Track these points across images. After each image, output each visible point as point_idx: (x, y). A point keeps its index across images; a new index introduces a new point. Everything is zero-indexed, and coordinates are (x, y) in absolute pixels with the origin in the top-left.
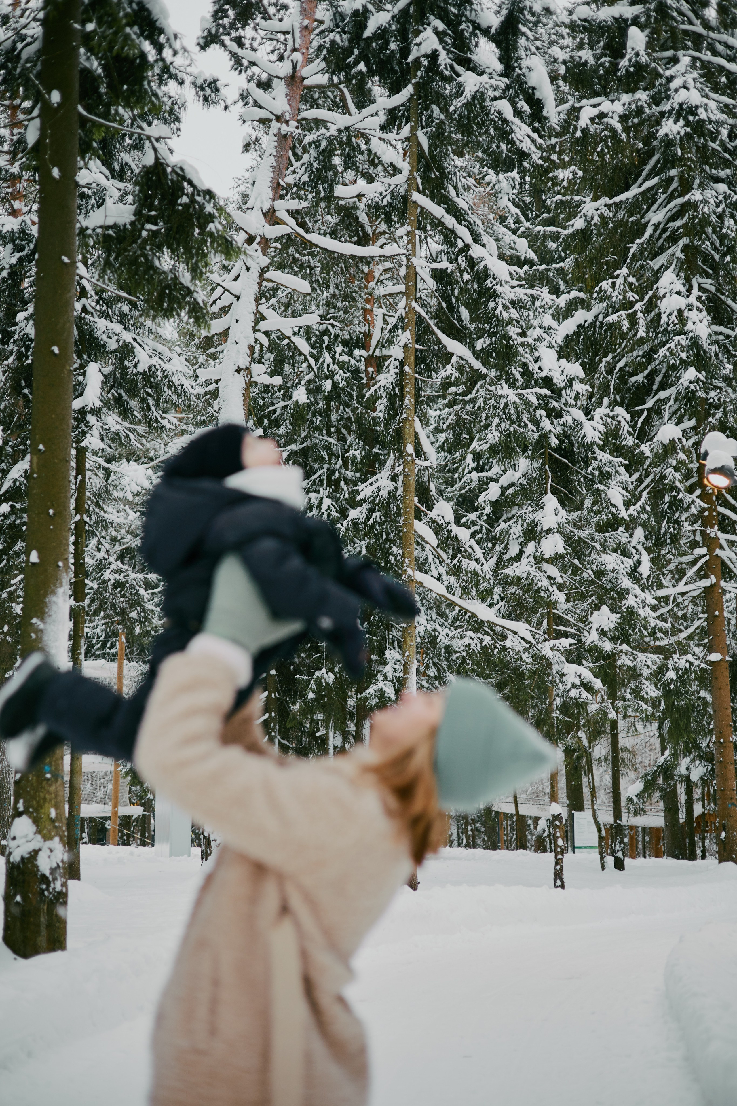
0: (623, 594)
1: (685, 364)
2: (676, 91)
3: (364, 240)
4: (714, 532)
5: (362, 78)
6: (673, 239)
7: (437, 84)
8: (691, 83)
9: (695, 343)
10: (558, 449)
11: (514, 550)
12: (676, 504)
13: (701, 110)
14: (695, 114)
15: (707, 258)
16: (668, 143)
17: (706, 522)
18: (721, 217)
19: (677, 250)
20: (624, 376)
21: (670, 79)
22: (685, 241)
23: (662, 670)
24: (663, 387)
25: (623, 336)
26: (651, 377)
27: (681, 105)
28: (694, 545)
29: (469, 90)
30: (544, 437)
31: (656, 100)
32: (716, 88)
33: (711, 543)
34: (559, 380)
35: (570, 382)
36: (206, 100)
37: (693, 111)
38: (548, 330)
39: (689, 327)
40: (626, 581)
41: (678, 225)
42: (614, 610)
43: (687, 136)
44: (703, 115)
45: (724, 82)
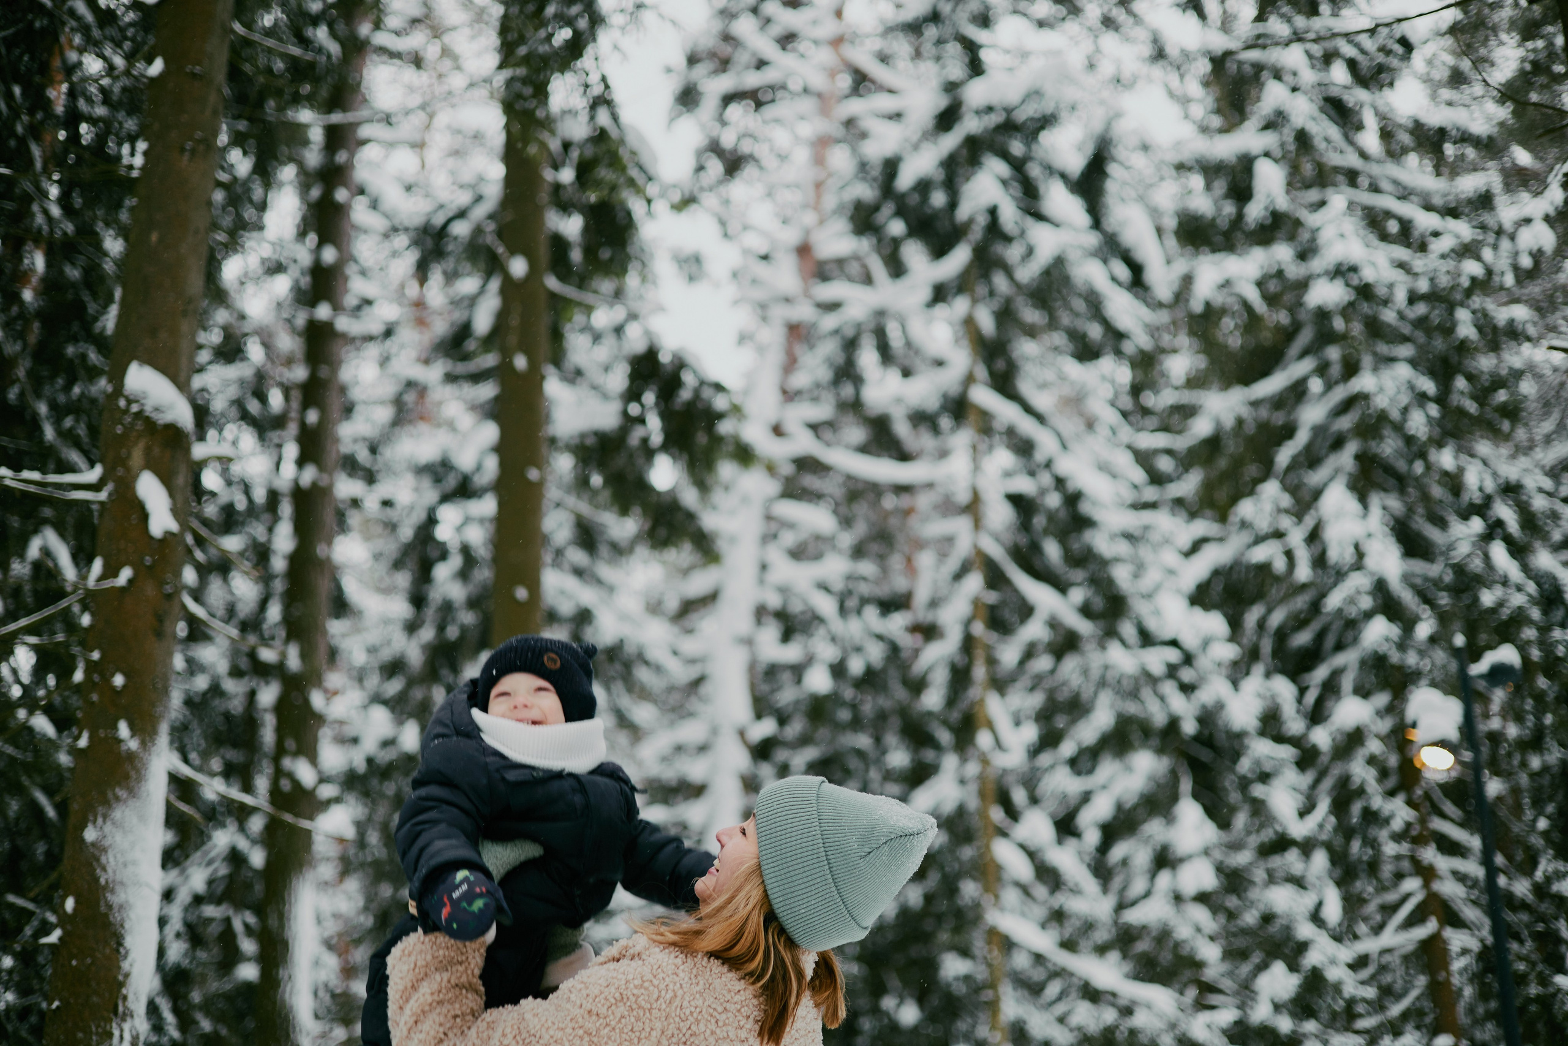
0: (1303, 947)
1: (1369, 615)
2: (1329, 243)
3: (904, 456)
4: (1430, 854)
5: (896, 243)
6: (1338, 443)
7: (999, 248)
8: (1349, 231)
9: (1380, 587)
10: (1197, 738)
11: (1138, 886)
12: (1371, 817)
13: (1366, 270)
14: (1358, 274)
15: (1389, 470)
16: (1322, 315)
17: (1419, 841)
18: (1404, 409)
19: (1346, 458)
20: (1281, 636)
21: (1319, 229)
22: (1352, 448)
24: (1339, 647)
25: (1277, 579)
26: (1320, 636)
27: (1338, 262)
28: (1399, 876)
29: (1044, 255)
30: (1173, 724)
31: (1303, 255)
32: (1385, 237)
33: (1428, 873)
34: (1190, 641)
35: (1206, 643)
36: (691, 278)
37: (1354, 270)
38: (1171, 572)
39: (1370, 562)
40: (1305, 930)
41: (1345, 423)
42: (1293, 967)
43: (1351, 304)
44: (1369, 274)
45: (1393, 227)
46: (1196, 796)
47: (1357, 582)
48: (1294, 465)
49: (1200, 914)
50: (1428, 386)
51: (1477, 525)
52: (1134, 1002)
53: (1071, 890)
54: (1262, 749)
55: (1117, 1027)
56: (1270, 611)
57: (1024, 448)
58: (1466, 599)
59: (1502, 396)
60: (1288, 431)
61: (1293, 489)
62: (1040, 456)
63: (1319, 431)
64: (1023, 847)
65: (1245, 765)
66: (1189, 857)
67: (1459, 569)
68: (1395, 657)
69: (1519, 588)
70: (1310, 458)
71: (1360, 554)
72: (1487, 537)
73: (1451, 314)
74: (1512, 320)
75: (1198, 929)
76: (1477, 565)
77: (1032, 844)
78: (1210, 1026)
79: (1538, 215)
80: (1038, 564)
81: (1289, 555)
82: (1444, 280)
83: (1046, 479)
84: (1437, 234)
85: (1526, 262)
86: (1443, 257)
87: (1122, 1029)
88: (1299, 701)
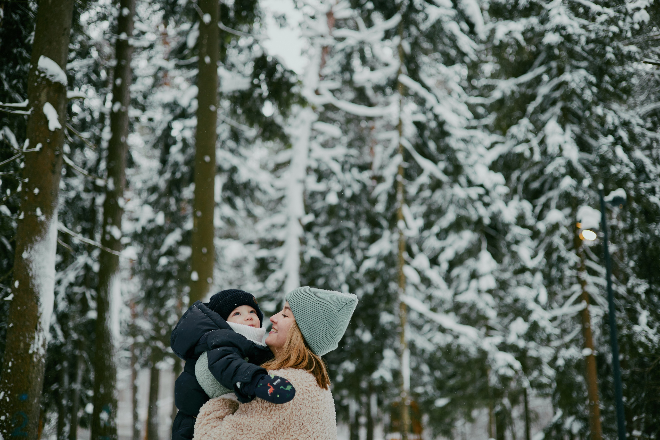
0: (530, 312)
1: (564, 176)
2: (554, 16)
3: (370, 105)
4: (585, 275)
5: (370, 12)
6: (554, 103)
7: (414, 16)
8: (563, 13)
9: (569, 164)
10: (490, 226)
11: (463, 286)
12: (561, 260)
13: (568, 28)
14: (565, 30)
15: (575, 115)
16: (550, 47)
17: (580, 270)
18: (582, 88)
19: (557, 109)
20: (527, 183)
21: (550, 10)
22: (560, 105)
23: (555, 358)
24: (551, 188)
25: (526, 160)
26: (543, 185)
27: (557, 25)
28: (571, 284)
29: (433, 18)
30: (480, 219)
31: (543, 22)
32: (577, 15)
33: (583, 283)
34: (488, 185)
35: (495, 186)
36: (281, 26)
37: (564, 28)
38: (481, 156)
39: (565, 153)
40: (531, 305)
41: (557, 94)
42: (526, 320)
43: (562, 43)
44: (570, 30)
45: (581, 10)
46: (488, 250)
47: (560, 162)
48: (535, 112)
49: (489, 298)
50: (593, 79)
51: (611, 138)
53: (435, 287)
54: (517, 231)
55: (452, 343)
56: (522, 173)
57: (421, 102)
58: (605, 169)
59: (624, 84)
60: (533, 97)
61: (533, 122)
62: (428, 105)
63: (546, 97)
64: (416, 269)
65: (509, 237)
66: (485, 275)
67: (602, 157)
68: (574, 193)
69: (627, 166)
70: (542, 109)
71: (561, 149)
72: (615, 144)
73: (604, 49)
74: (630, 52)
75: (487, 304)
76: (610, 155)
77: (420, 268)
78: (491, 344)
79: (643, 6)
80: (426, 151)
81: (531, 150)
82: (602, 34)
83: (430, 115)
84: (599, 14)
85: (637, 27)
86: (602, 24)
87: (454, 344)
88: (533, 211)
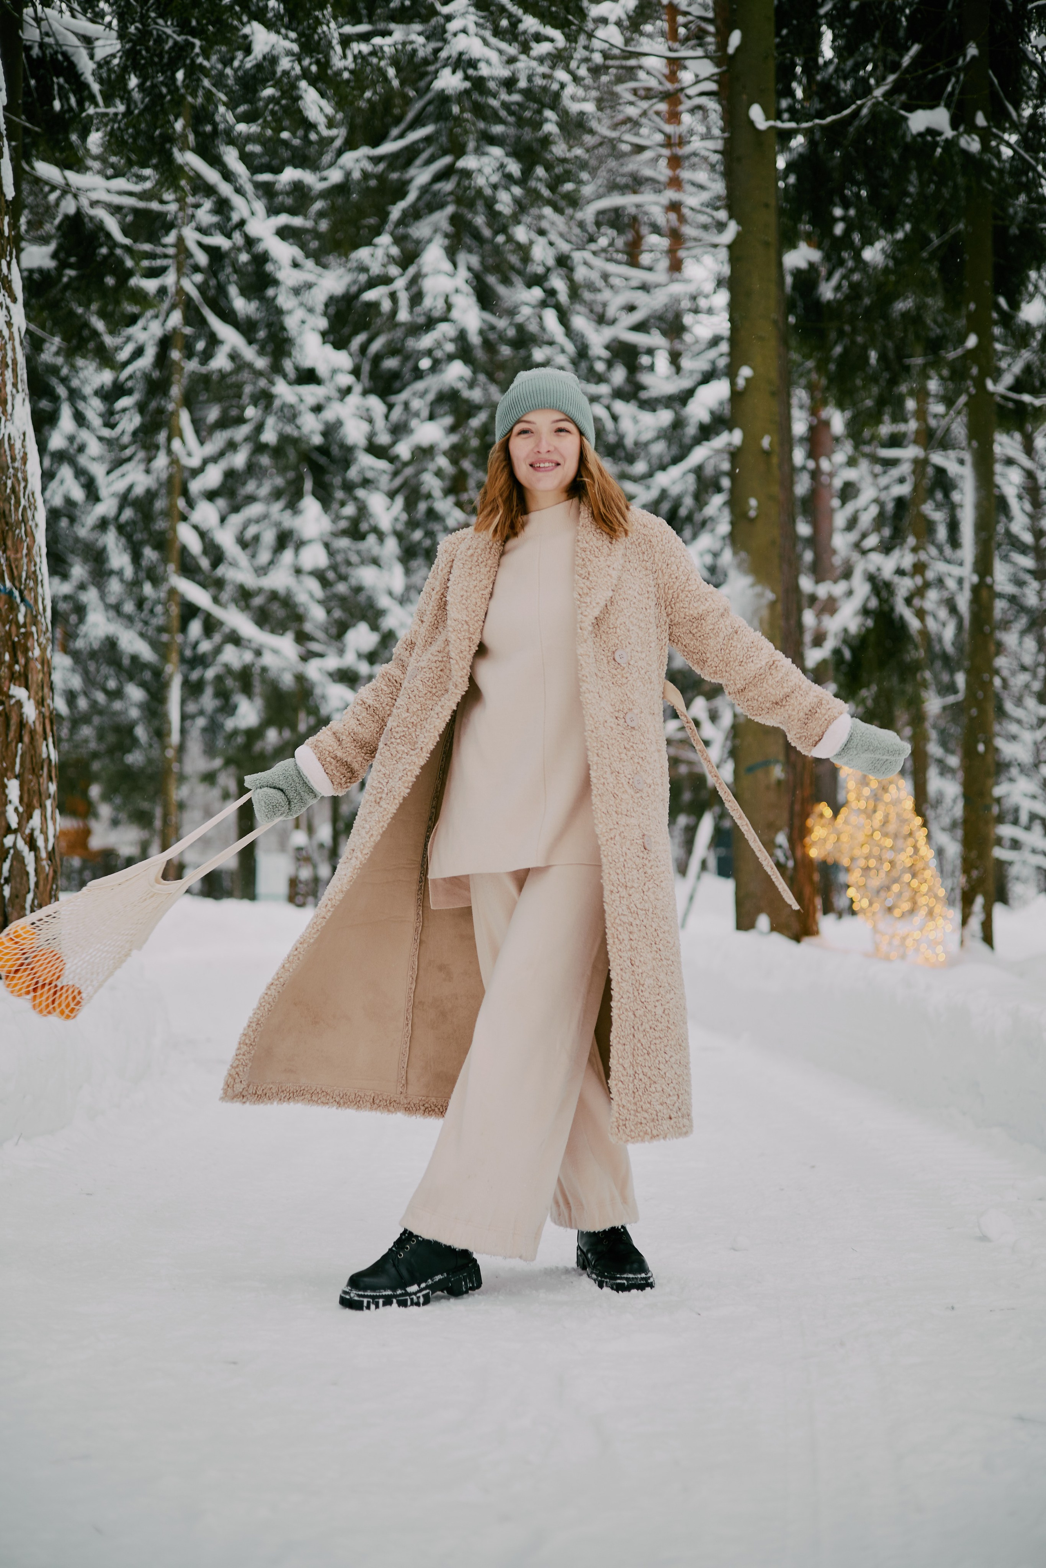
0: (381, 613)
1: (451, 358)
2: (455, 35)
6: (438, 204)
8: (472, 28)
9: (462, 337)
10: (321, 449)
12: (432, 514)
13: (482, 65)
14: (475, 68)
15: (477, 235)
16: (443, 99)
18: (495, 187)
19: (441, 218)
20: (377, 359)
21: (449, 18)
22: (450, 209)
25: (383, 315)
27: (461, 54)
32: (498, 33)
34: (323, 372)
35: (336, 373)
37: (473, 64)
39: (455, 314)
40: (384, 602)
41: (447, 186)
42: (374, 627)
43: (467, 92)
44: (484, 70)
45: (504, 23)
46: (314, 494)
47: (444, 329)
48: (403, 221)
49: (314, 585)
50: (514, 168)
51: (537, 293)
52: (261, 646)
53: (231, 564)
54: (366, 461)
55: (253, 665)
56: (370, 340)
57: (223, 207)
58: (523, 352)
59: (569, 186)
60: (400, 191)
61: (399, 240)
62: (235, 217)
63: (425, 190)
64: (196, 527)
65: (353, 474)
66: (310, 541)
67: (520, 328)
68: (466, 393)
69: (563, 351)
70: (414, 214)
71: (449, 307)
72: (544, 304)
73: (539, 112)
74: (582, 114)
75: (312, 596)
76: (533, 327)
77: (204, 526)
78: (320, 670)
79: (613, 18)
80: (223, 303)
81: (393, 296)
82: (539, 81)
83: (238, 237)
84: (539, 38)
85: (598, 58)
86: (541, 60)
87: (256, 666)
88: (387, 417)
